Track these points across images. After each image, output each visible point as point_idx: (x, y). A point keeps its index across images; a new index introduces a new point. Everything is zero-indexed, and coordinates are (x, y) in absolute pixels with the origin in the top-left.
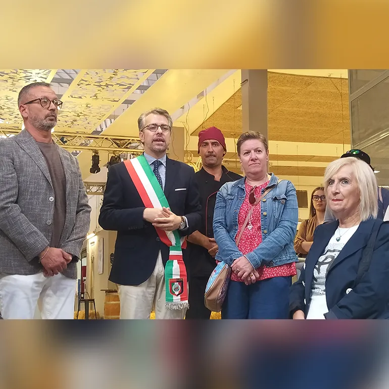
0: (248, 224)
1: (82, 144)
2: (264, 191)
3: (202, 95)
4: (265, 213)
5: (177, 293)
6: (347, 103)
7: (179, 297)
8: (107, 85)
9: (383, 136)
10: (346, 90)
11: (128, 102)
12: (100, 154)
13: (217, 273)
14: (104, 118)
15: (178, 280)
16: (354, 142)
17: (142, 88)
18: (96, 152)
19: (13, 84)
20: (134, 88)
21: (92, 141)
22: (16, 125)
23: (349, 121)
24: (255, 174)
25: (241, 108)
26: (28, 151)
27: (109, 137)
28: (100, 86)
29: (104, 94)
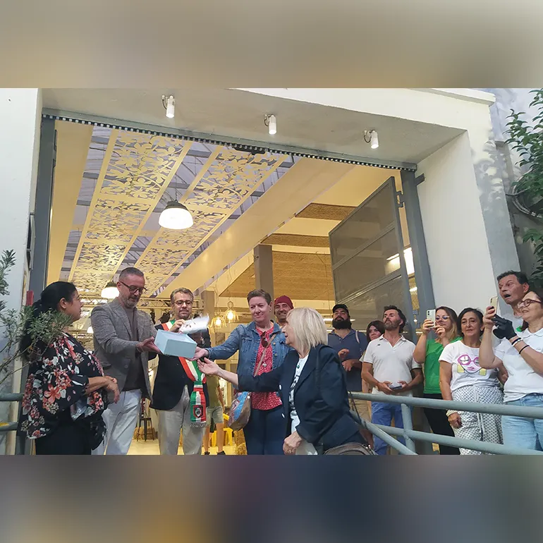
0: (263, 362)
1: (142, 305)
2: (271, 336)
3: (226, 268)
4: (276, 355)
5: (198, 415)
6: (330, 271)
7: (200, 419)
8: (161, 264)
9: (359, 294)
10: (329, 262)
11: (176, 274)
12: (155, 312)
13: (241, 404)
14: (159, 286)
15: (199, 406)
16: (337, 300)
17: (185, 265)
18: (152, 310)
19: (96, 265)
20: (179, 265)
21: (150, 302)
22: (98, 293)
23: (333, 284)
24: (260, 322)
25: (254, 277)
26: (119, 315)
27: (162, 300)
28: (156, 264)
29: (158, 269)
